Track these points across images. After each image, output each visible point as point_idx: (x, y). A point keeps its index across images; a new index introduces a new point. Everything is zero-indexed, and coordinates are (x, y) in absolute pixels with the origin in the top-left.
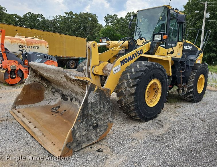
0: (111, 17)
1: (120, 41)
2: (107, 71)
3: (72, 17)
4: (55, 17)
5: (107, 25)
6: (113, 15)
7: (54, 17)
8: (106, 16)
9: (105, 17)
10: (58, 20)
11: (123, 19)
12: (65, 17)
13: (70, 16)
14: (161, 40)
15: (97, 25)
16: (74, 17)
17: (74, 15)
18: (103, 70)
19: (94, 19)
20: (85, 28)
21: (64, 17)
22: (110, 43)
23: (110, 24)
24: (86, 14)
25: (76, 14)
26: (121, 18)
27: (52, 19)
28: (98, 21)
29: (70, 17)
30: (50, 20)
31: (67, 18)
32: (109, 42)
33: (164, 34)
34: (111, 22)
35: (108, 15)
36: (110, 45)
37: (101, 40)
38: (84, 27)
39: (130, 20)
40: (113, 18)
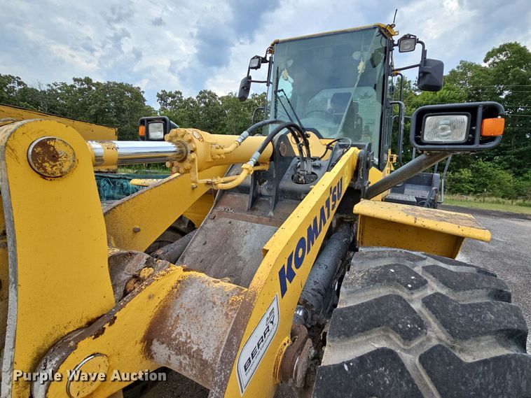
0: (170, 95)
1: (245, 133)
2: (179, 352)
3: (90, 89)
4: (52, 85)
5: (163, 109)
6: (173, 93)
7: (49, 85)
8: (161, 93)
9: (158, 95)
10: (59, 91)
11: (193, 102)
12: (75, 87)
13: (86, 86)
14: (470, 141)
15: (142, 106)
16: (94, 88)
17: (94, 85)
18: (148, 340)
19: (137, 96)
20: (120, 110)
21: (73, 86)
22: (198, 145)
23: (168, 108)
24: (121, 85)
25: (98, 84)
26: (189, 99)
27: (45, 88)
28: (145, 100)
29: (85, 88)
30: (39, 90)
31: (80, 89)
32: (187, 138)
33: (491, 112)
34: (170, 105)
35: (163, 91)
36: (193, 156)
37: (142, 129)
38: (117, 108)
39: (205, 103)
40: (173, 97)
